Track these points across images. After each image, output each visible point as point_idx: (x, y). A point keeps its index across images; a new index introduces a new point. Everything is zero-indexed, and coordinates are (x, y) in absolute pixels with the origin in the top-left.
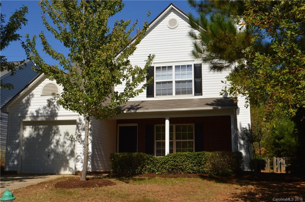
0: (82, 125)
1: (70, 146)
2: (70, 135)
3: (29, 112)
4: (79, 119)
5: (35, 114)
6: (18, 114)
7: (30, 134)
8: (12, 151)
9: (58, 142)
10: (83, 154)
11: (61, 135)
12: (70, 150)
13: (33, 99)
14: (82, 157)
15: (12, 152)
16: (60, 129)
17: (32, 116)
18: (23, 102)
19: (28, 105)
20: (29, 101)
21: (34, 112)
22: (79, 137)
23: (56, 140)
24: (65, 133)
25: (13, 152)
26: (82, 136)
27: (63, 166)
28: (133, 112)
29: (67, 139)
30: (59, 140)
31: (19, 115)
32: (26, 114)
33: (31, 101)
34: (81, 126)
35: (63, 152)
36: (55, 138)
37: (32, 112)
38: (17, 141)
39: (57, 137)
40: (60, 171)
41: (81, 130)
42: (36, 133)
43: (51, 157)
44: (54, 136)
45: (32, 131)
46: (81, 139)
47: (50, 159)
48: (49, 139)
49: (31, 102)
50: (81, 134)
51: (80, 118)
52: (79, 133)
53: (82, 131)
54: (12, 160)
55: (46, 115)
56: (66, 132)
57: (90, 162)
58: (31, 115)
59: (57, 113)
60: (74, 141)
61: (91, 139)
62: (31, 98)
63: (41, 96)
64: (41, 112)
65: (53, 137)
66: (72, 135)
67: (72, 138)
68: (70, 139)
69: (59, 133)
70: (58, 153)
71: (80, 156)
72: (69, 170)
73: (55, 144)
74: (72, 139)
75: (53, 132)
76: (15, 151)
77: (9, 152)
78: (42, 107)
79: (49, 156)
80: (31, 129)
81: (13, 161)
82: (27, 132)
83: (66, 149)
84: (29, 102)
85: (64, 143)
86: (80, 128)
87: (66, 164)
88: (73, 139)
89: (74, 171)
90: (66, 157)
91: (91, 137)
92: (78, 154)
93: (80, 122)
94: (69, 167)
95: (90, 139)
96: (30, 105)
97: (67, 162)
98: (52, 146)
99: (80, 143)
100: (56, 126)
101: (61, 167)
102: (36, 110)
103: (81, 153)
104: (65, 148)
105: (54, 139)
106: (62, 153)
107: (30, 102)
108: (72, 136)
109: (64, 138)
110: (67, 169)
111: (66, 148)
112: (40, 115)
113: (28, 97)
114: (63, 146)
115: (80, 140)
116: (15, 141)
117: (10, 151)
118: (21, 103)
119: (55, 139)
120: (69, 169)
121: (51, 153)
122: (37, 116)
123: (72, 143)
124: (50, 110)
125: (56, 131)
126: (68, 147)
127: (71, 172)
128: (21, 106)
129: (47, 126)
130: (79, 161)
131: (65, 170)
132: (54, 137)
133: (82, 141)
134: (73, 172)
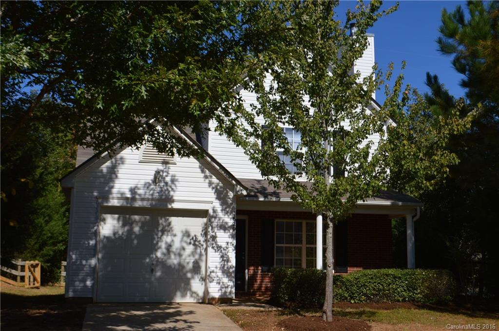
0: (218, 219)
1: (193, 254)
2: (192, 234)
3: (114, 191)
4: (213, 210)
5: (129, 195)
6: (92, 193)
7: (114, 230)
8: (81, 260)
9: (169, 247)
10: (220, 269)
11: (175, 235)
12: (192, 261)
13: (121, 166)
14: (218, 273)
15: (81, 262)
16: (173, 224)
17: (122, 198)
18: (102, 170)
19: (114, 176)
20: (116, 170)
21: (128, 190)
22: (212, 240)
23: (166, 243)
24: (182, 232)
25: (84, 262)
26: (217, 239)
27: (179, 289)
28: (274, 200)
29: (186, 242)
30: (172, 244)
31: (95, 194)
32: (109, 192)
33: (120, 170)
34: (216, 220)
35: (180, 264)
36: (164, 240)
37: (122, 190)
38: (92, 242)
39: (167, 239)
40: (175, 298)
41: (216, 229)
42: (126, 228)
43: (156, 272)
44: (162, 235)
45: (117, 225)
46: (216, 242)
47: (155, 276)
48: (152, 242)
49: (120, 172)
50: (215, 234)
51: (214, 207)
52: (213, 232)
53: (218, 229)
54: (80, 277)
55: (150, 197)
56: (184, 230)
57: (233, 282)
58: (119, 196)
59: (172, 196)
60: (200, 245)
61: (235, 244)
62: (119, 164)
63: (139, 162)
64: (141, 192)
65: (160, 238)
66: (195, 236)
67: (195, 241)
68: (192, 242)
69: (171, 232)
70: (170, 266)
71: (215, 271)
72: (191, 296)
73: (165, 251)
74: (195, 243)
75: (160, 229)
76: (87, 260)
77: (74, 262)
78: (143, 182)
79: (152, 271)
80: (115, 222)
81: (83, 278)
82: (109, 226)
83: (185, 259)
84: (115, 172)
85: (181, 250)
86: (215, 224)
87: (185, 284)
88: (197, 243)
89: (199, 298)
90: (185, 274)
91: (235, 241)
92: (212, 269)
93: (215, 215)
94: (190, 290)
95: (233, 245)
96: (117, 176)
97: (187, 282)
98: (159, 254)
99: (215, 250)
100: (165, 219)
101: (176, 291)
102: (131, 188)
103: (216, 267)
104: (183, 257)
105: (162, 241)
106: (177, 267)
107: (118, 171)
108: (196, 238)
109: (182, 241)
110: (186, 294)
111: (186, 257)
112: (137, 197)
113: (112, 162)
114: (180, 255)
115: (214, 245)
116: (86, 243)
117: (77, 260)
118: (99, 172)
119: (164, 242)
120: (190, 294)
121: (157, 265)
122: (133, 199)
123: (196, 249)
124: (159, 189)
125: (167, 228)
126: (189, 256)
127: (194, 299)
128: (100, 177)
129: (148, 217)
130: (213, 280)
131: (184, 296)
132: (162, 237)
133: (218, 247)
134: (199, 300)
